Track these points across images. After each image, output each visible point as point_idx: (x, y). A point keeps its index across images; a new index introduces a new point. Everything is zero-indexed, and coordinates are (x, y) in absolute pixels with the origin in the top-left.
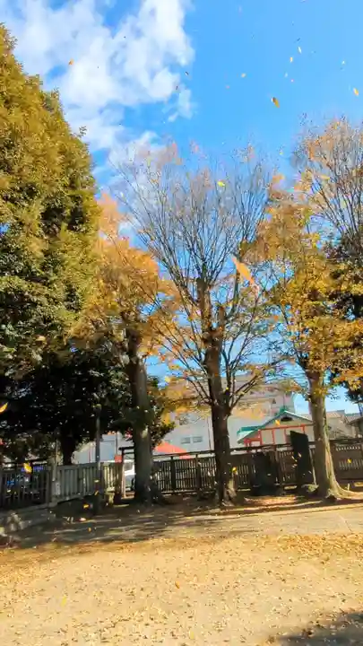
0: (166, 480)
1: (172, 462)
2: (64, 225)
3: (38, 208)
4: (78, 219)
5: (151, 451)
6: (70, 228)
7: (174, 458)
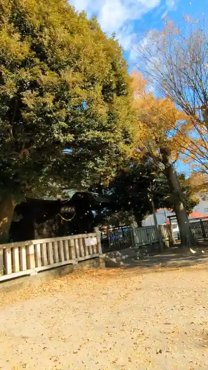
0: (199, 233)
1: (201, 222)
2: (115, 95)
3: (99, 88)
5: (187, 217)
6: (118, 95)
7: (202, 220)
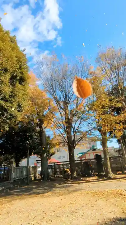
0: (52, 172)
1: (54, 165)
2: (18, 82)
3: (8, 76)
4: (22, 80)
5: (47, 162)
6: (20, 83)
7: (55, 164)
